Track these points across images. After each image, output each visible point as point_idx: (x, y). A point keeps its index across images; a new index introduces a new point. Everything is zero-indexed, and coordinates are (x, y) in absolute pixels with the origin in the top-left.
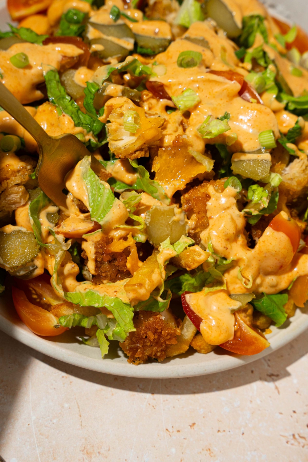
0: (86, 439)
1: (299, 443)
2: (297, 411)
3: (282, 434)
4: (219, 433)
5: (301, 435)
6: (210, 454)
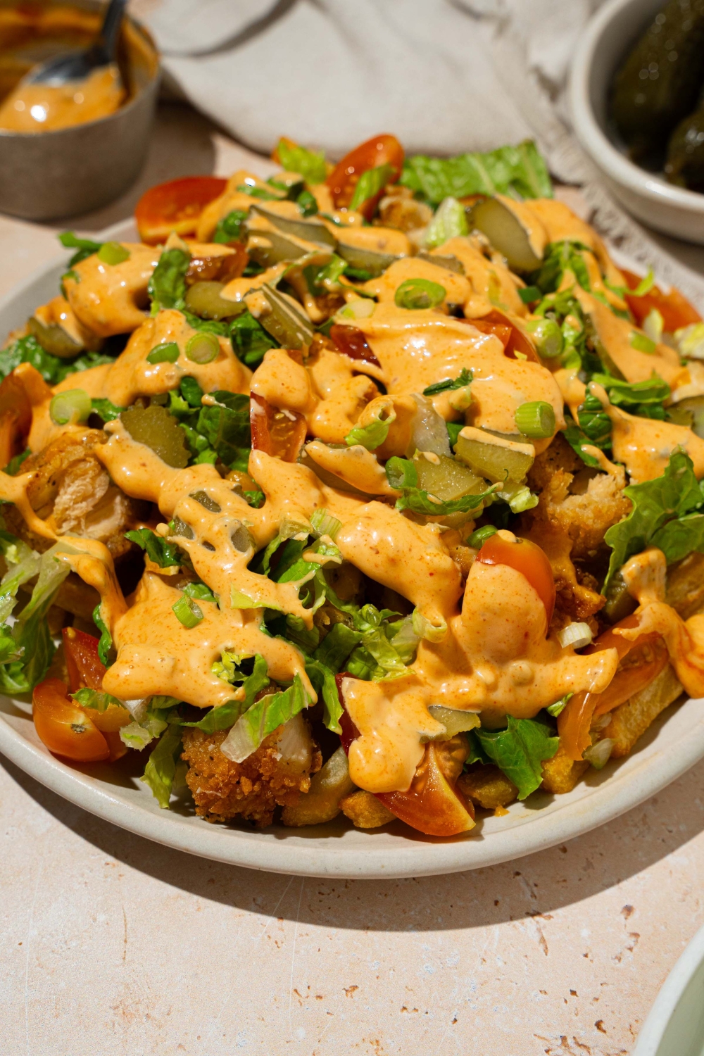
0: (125, 987)
2: (578, 992)
4: (405, 1014)
5: (581, 1041)
6: (377, 1050)
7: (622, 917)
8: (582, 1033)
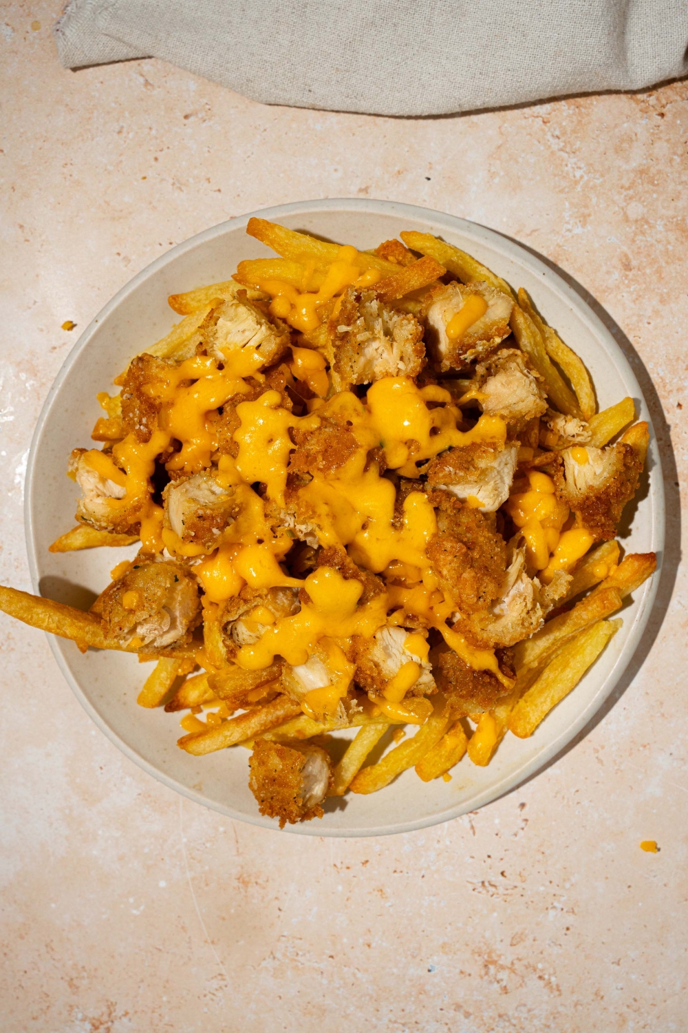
0: (242, 867)
1: (488, 891)
2: (492, 856)
3: (469, 880)
4: (396, 874)
5: (493, 883)
6: (381, 895)
7: (519, 810)
8: (493, 879)
